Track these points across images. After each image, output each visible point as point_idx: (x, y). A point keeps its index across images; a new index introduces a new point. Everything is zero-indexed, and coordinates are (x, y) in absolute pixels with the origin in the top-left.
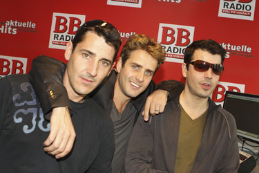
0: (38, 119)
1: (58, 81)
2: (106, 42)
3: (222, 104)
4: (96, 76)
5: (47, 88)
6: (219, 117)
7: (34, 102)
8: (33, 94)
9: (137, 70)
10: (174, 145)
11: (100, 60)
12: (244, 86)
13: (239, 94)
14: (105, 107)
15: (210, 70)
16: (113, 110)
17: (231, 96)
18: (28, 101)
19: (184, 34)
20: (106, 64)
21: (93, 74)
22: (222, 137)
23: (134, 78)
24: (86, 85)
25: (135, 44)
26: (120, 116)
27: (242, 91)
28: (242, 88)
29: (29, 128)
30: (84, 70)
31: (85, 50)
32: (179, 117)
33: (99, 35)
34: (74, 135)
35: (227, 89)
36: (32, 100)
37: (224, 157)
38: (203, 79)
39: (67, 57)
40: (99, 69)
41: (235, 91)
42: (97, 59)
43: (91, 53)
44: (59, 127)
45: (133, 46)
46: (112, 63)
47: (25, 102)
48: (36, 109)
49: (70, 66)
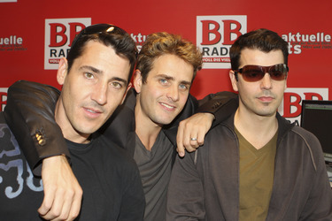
0: (25, 176)
1: (48, 118)
2: (117, 53)
3: (299, 119)
4: (105, 103)
5: (30, 130)
6: (296, 139)
7: (17, 151)
8: (13, 140)
9: (166, 85)
10: (234, 191)
11: (109, 81)
12: (327, 89)
13: (321, 102)
14: (124, 144)
15: (267, 75)
16: (138, 148)
17: (310, 106)
18: (7, 150)
19: (234, 27)
20: (118, 86)
21: (101, 100)
22: (304, 170)
23: (165, 97)
24: (91, 120)
25: (158, 47)
26: (148, 154)
27: (326, 98)
28: (324, 93)
29: (14, 190)
30: (87, 97)
31: (87, 67)
32: (237, 147)
33: (106, 44)
34: (79, 192)
35: (303, 98)
36: (13, 148)
37: (309, 199)
38: (260, 91)
39: (61, 79)
40: (110, 94)
41: (315, 98)
42: (105, 79)
43: (96, 71)
44: (56, 185)
45: (156, 51)
46: (127, 84)
47: (4, 152)
48: (21, 161)
49: (66, 93)
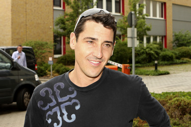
0: (62, 115)
2: (105, 26)
7: (54, 102)
11: (102, 44)
18: (49, 103)
21: (99, 56)
31: (88, 38)
42: (99, 43)
43: (94, 39)
46: (113, 43)
47: (49, 105)
48: (58, 107)
